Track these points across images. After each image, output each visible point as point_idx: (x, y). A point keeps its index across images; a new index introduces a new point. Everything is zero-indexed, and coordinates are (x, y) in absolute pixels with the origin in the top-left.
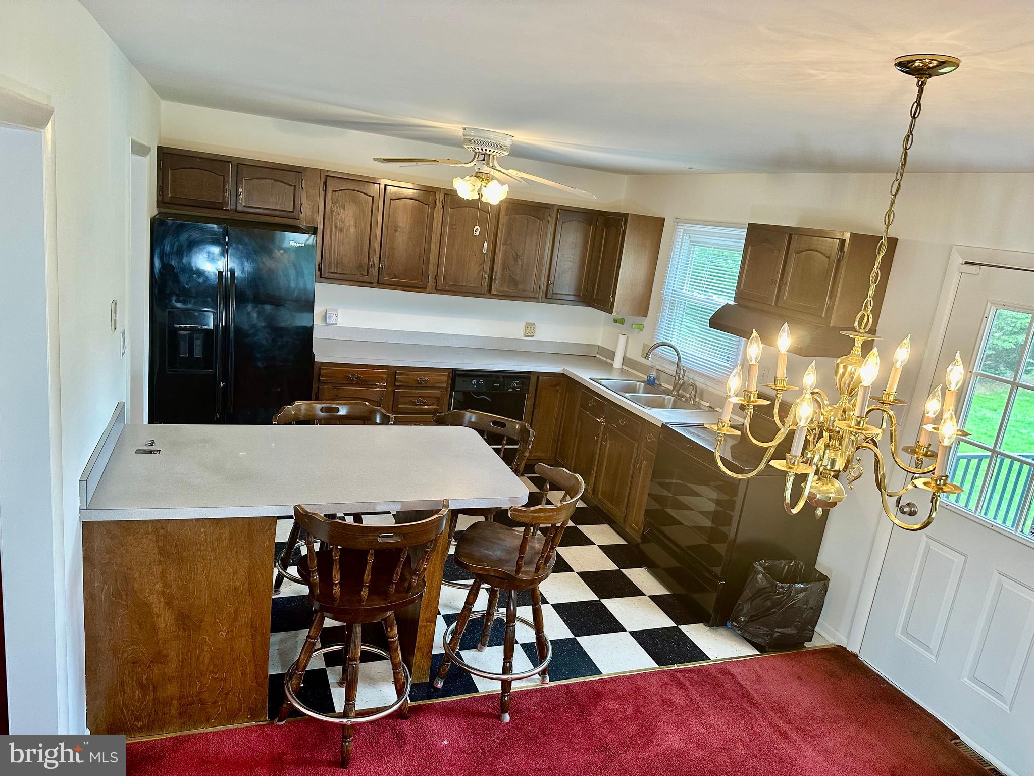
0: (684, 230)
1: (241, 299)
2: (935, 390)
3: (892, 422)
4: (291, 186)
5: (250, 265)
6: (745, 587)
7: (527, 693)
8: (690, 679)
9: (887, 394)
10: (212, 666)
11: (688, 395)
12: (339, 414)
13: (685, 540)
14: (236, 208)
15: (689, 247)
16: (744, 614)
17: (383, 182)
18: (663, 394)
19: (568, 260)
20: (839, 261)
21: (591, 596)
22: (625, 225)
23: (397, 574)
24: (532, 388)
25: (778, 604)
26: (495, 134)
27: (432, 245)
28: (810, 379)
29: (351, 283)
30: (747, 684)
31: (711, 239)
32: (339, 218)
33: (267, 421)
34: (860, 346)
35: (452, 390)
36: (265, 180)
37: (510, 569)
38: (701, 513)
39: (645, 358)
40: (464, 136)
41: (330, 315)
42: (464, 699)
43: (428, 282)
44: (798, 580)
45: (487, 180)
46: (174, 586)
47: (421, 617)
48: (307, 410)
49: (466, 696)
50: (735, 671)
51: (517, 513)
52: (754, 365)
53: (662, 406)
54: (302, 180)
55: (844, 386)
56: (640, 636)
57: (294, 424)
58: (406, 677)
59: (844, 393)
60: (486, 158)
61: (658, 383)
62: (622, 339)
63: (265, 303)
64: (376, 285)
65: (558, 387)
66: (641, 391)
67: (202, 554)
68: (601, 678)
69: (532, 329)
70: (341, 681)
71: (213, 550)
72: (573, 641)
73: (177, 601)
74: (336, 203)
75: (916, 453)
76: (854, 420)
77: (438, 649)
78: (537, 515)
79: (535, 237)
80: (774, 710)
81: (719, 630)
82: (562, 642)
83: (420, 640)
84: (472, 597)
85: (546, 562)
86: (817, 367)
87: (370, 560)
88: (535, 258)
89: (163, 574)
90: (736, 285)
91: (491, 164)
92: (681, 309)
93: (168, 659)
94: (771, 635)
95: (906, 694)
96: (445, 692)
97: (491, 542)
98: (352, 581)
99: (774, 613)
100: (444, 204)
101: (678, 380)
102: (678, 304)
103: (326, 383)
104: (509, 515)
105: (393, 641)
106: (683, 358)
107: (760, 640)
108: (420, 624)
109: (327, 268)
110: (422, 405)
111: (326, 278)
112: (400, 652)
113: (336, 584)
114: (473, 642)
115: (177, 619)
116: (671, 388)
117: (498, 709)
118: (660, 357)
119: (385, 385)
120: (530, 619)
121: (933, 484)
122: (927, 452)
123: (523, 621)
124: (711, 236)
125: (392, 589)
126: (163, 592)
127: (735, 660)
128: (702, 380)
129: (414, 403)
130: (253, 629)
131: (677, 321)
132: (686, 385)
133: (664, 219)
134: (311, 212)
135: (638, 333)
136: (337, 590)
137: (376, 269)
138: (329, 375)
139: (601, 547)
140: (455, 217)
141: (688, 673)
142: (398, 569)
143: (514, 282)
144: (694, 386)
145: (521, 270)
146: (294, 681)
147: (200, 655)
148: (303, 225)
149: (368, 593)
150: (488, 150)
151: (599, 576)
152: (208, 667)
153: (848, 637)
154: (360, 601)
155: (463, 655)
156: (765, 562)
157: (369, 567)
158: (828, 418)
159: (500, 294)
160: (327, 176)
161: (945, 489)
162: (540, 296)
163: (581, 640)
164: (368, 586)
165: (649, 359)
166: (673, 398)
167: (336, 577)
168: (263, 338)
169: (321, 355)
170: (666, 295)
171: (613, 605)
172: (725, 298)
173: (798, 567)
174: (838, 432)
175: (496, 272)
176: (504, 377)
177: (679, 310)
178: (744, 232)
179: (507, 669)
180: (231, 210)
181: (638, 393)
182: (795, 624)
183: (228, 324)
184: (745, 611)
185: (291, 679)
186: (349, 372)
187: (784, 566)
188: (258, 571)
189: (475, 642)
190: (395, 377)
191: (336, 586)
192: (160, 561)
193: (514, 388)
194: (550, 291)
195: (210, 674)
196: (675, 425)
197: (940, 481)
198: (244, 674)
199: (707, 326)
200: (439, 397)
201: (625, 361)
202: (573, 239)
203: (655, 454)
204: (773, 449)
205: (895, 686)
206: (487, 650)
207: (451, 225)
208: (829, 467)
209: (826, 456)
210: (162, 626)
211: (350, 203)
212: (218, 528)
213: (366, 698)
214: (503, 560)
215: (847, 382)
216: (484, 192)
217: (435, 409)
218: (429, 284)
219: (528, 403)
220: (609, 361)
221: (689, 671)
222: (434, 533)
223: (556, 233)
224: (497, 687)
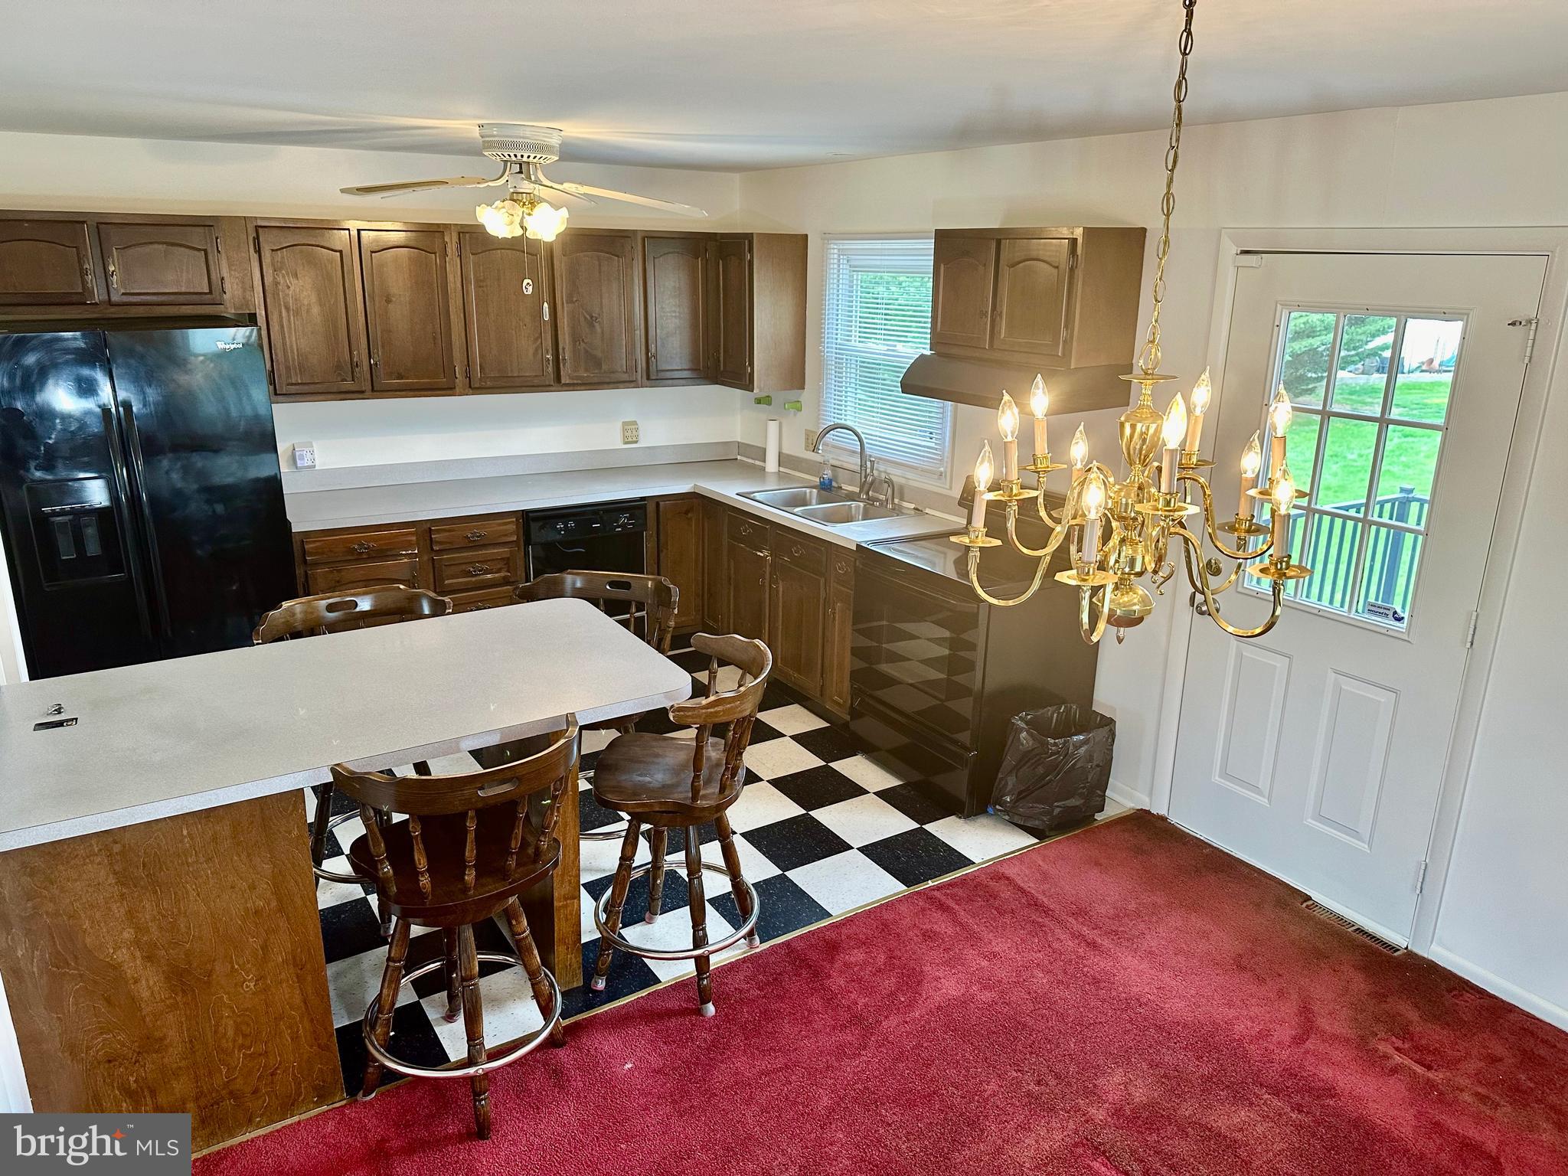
0: (839, 250)
1: (152, 449)
2: (1251, 439)
3: (1205, 492)
4: (199, 250)
5: (155, 391)
6: (1004, 755)
7: (732, 968)
8: (953, 896)
9: (1188, 454)
10: (241, 1038)
11: (882, 497)
12: (358, 609)
13: (914, 703)
14: (110, 299)
15: (850, 276)
16: (1010, 792)
17: (354, 225)
18: (847, 501)
19: (672, 316)
20: (1072, 270)
21: (796, 810)
22: (751, 250)
23: (516, 838)
24: (651, 522)
25: (1054, 768)
26: (533, 129)
27: (452, 317)
28: (1079, 450)
29: (330, 396)
30: (1030, 886)
31: (881, 260)
32: (291, 292)
33: (243, 640)
34: (1150, 393)
35: (527, 542)
36: (151, 246)
37: (683, 795)
38: (923, 662)
39: (813, 451)
40: (482, 137)
41: (301, 453)
42: (642, 997)
43: (456, 378)
44: (1073, 730)
45: (531, 203)
46: (154, 928)
47: (556, 894)
48: (306, 612)
49: (643, 993)
50: (1011, 871)
51: (682, 713)
52: (1011, 442)
53: (849, 519)
54: (217, 238)
55: (1134, 453)
56: (871, 851)
57: (288, 640)
58: (552, 985)
59: (1135, 463)
60: (523, 168)
61: (836, 486)
62: (773, 427)
63: (192, 451)
64: (371, 393)
65: (690, 515)
66: (814, 501)
67: (191, 870)
68: (831, 922)
69: (634, 432)
70: (448, 1013)
71: (209, 860)
72: (782, 878)
73: (163, 951)
74: (281, 269)
75: (1236, 530)
76: (1161, 498)
77: (589, 932)
78: (712, 710)
79: (615, 285)
80: (1073, 914)
81: (979, 820)
82: (766, 885)
83: (560, 927)
84: (629, 848)
85: (734, 775)
86: (1087, 432)
87: (471, 826)
88: (620, 318)
89: (131, 914)
90: (929, 325)
91: (533, 178)
92: (853, 371)
93: (165, 1043)
94: (1050, 813)
95: (1237, 856)
96: (611, 995)
97: (645, 762)
98: (446, 863)
99: (1050, 780)
100: (460, 248)
101: (866, 477)
102: (846, 364)
103: (316, 564)
104: (672, 719)
105: (523, 938)
106: (867, 443)
107: (1037, 822)
108: (556, 904)
109: (284, 378)
110: (482, 574)
111: (286, 394)
112: (536, 952)
113: (422, 873)
114: (636, 913)
115: (168, 978)
116: (857, 490)
117: (694, 999)
118: (834, 447)
119: (416, 551)
120: (720, 862)
121: (1273, 570)
122: (1250, 526)
123: (709, 867)
124: (882, 255)
125: (512, 862)
126: (137, 942)
127: (1008, 857)
128: (898, 472)
129: (469, 574)
130: (298, 965)
131: (849, 389)
132: (877, 482)
133: (807, 235)
134: (241, 290)
135: (795, 415)
136: (425, 881)
137: (366, 368)
138: (320, 551)
139: (796, 738)
140: (481, 267)
141: (948, 889)
142: (517, 831)
143: (595, 362)
144: (890, 483)
145: (603, 340)
146: (379, 1031)
147: (217, 1025)
148: (230, 311)
149: (475, 876)
150: (526, 155)
151: (800, 780)
152: (234, 1041)
153: (1150, 795)
154: (465, 890)
155: (626, 935)
156: (1027, 715)
157: (471, 837)
158: (1117, 502)
159: (575, 382)
160: (257, 227)
161: (1289, 573)
162: (639, 378)
163: (794, 875)
164: (474, 866)
165: (820, 452)
166: (862, 504)
167: (421, 862)
168: (196, 508)
169: (302, 519)
170: (828, 352)
171: (826, 816)
172: (916, 346)
173: (1070, 711)
174: (1135, 519)
175: (564, 349)
176: (606, 511)
177: (850, 373)
178: (930, 244)
179: (699, 940)
180: (102, 302)
181: (810, 505)
182: (1080, 791)
183: (136, 493)
184: (1010, 786)
185: (373, 1027)
186: (351, 540)
187: (1052, 714)
188: (289, 877)
189: (641, 912)
190: (431, 537)
191: (422, 876)
192: (123, 895)
193: (623, 526)
194: (653, 368)
195: (240, 1051)
196: (876, 543)
197: (1281, 564)
198: (295, 1038)
199: (898, 391)
200: (508, 558)
201: (783, 459)
202: (675, 282)
203: (852, 590)
204: (1048, 558)
205: (1221, 848)
206: (661, 920)
207: (477, 281)
208: (1127, 570)
209: (1123, 554)
210: (146, 994)
211: (304, 267)
212: (211, 825)
213: (497, 1029)
214: (669, 786)
215: (1138, 447)
216: (529, 222)
217: (504, 578)
218: (457, 380)
219: (648, 546)
220: (758, 463)
221: (951, 885)
222: (563, 768)
223: (647, 276)
224: (689, 968)
